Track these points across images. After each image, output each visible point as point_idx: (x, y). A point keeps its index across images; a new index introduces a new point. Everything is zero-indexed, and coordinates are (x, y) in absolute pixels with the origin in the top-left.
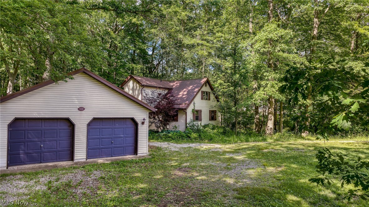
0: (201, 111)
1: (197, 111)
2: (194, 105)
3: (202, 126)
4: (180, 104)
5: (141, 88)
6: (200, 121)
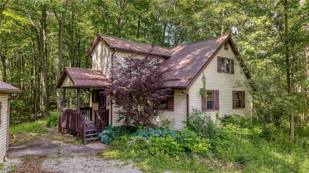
0: (217, 93)
1: (210, 93)
2: (204, 82)
3: (220, 119)
4: (177, 80)
5: (111, 53)
6: (216, 111)
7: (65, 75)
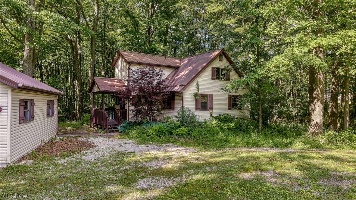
1: (204, 96)
2: (198, 88)
3: (213, 117)
5: (128, 66)
6: (209, 111)
7: (94, 83)
